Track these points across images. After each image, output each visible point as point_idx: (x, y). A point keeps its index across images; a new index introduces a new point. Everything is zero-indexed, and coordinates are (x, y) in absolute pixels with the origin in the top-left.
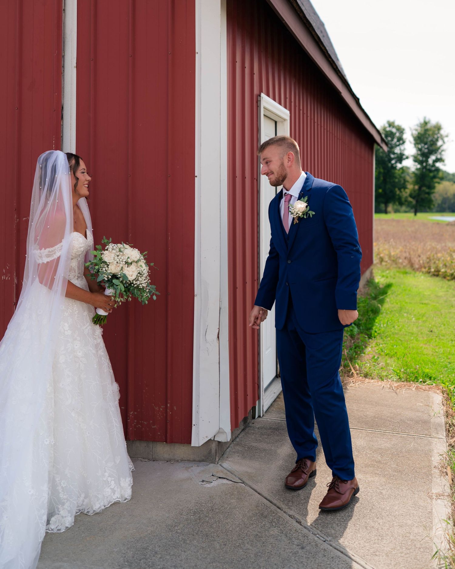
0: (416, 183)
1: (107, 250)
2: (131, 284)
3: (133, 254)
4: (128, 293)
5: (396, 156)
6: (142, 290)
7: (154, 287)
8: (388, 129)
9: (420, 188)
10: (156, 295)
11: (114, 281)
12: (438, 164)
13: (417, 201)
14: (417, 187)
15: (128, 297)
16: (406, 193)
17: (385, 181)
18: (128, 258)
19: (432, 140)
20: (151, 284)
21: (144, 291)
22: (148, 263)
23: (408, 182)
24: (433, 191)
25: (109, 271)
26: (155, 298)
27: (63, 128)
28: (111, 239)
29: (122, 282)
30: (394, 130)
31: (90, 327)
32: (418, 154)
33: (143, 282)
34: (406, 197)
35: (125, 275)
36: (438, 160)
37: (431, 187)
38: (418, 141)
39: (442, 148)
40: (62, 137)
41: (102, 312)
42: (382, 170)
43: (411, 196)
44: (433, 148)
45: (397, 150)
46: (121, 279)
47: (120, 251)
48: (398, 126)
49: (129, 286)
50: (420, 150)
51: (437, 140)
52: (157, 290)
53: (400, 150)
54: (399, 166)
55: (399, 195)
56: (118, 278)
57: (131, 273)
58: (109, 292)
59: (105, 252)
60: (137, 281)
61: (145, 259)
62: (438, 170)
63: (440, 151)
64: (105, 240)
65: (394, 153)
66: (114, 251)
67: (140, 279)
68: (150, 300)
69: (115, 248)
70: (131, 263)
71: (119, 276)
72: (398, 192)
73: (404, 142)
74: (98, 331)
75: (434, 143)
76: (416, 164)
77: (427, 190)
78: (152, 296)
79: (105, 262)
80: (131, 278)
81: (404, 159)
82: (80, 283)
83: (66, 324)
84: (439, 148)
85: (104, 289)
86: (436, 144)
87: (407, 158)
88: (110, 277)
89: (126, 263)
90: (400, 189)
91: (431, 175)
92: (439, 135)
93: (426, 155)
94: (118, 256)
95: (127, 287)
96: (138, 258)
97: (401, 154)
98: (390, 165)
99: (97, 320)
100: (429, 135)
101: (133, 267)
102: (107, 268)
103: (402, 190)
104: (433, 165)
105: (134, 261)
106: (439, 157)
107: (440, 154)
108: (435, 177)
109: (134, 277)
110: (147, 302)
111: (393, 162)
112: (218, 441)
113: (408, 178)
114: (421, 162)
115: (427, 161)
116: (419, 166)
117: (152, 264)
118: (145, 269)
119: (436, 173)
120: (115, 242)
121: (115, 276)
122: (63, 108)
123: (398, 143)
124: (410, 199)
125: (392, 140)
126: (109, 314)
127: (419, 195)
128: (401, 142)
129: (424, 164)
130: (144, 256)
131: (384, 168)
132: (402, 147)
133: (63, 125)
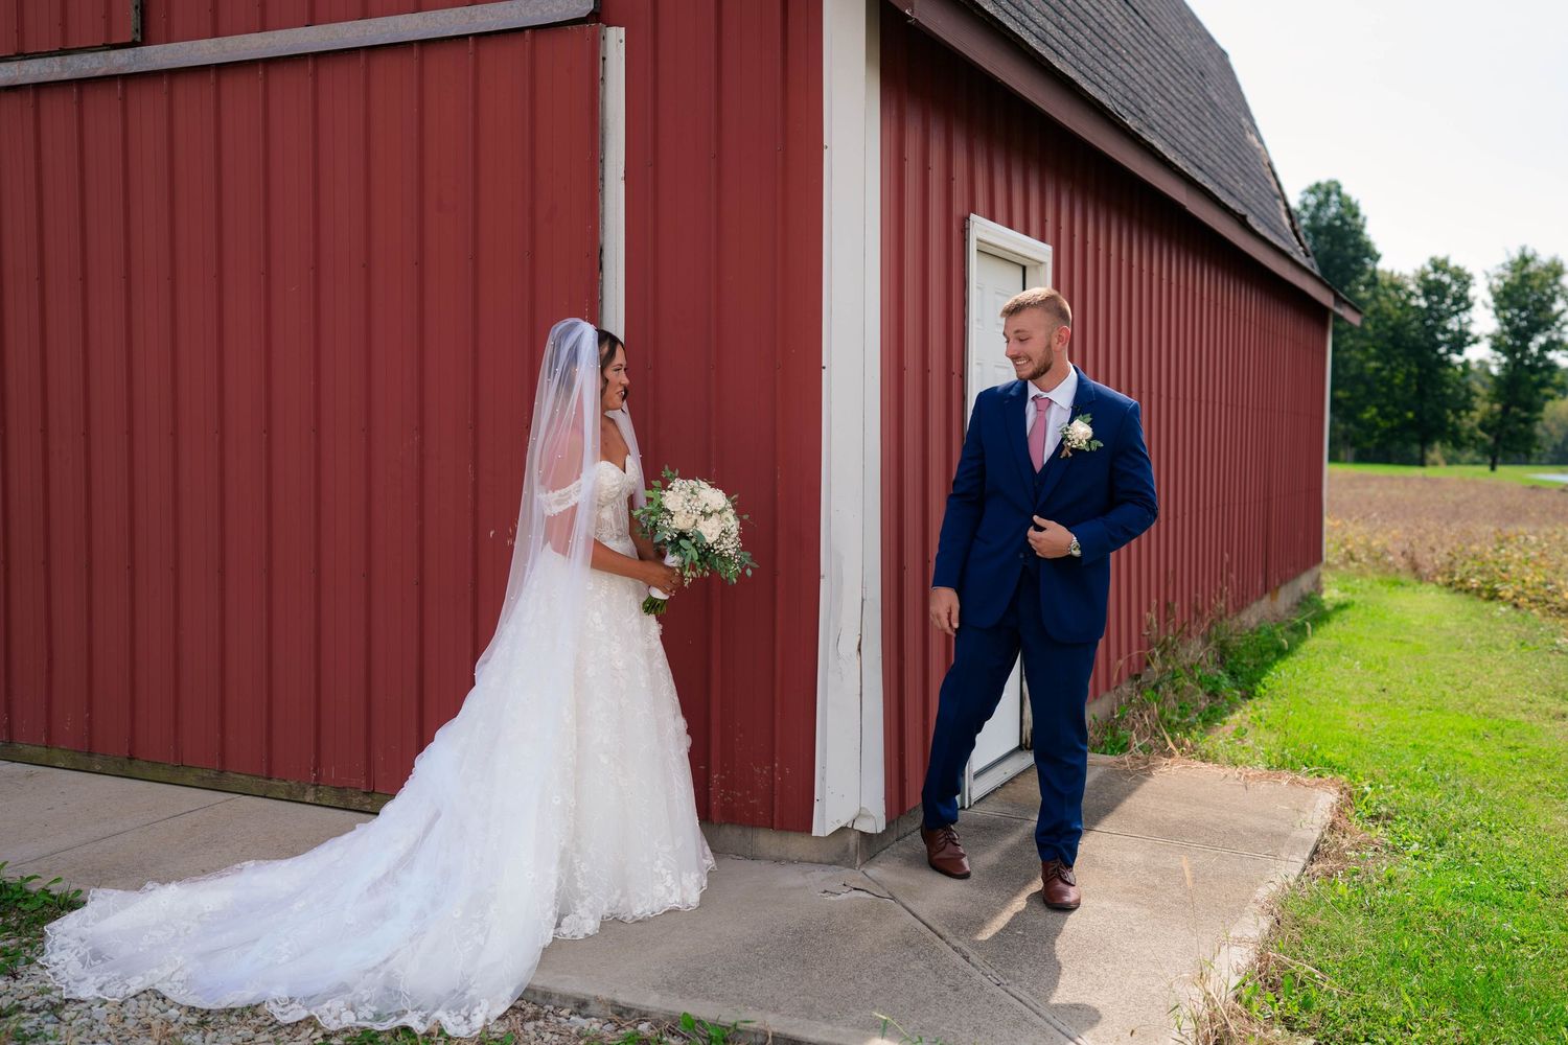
0: (1496, 397)
1: (671, 489)
2: (710, 548)
3: (715, 498)
4: (704, 564)
5: (1449, 336)
6: (729, 560)
7: (748, 554)
8: (1432, 277)
9: (1505, 410)
10: (751, 568)
11: (682, 542)
12: (1552, 355)
13: (1498, 439)
14: (1497, 407)
15: (704, 570)
16: (1472, 419)
17: (1421, 393)
18: (707, 505)
19: (1539, 300)
20: (743, 549)
21: (731, 562)
22: (738, 514)
23: (1477, 395)
24: (1539, 415)
25: (674, 527)
26: (749, 572)
27: (602, 286)
28: (677, 471)
29: (694, 545)
30: (1446, 279)
31: (636, 621)
32: (1504, 333)
33: (730, 546)
34: (1472, 429)
35: (700, 533)
36: (1551, 345)
37: (1533, 407)
38: (1506, 304)
39: (1563, 318)
40: (601, 300)
41: (658, 594)
42: (1415, 370)
43: (1483, 426)
44: (1542, 316)
45: (1453, 324)
46: (694, 540)
47: (693, 492)
48: (1457, 268)
49: (706, 553)
50: (1508, 322)
51: (1552, 299)
52: (753, 558)
53: (1460, 321)
54: (1456, 358)
55: (1453, 424)
56: (688, 539)
57: (710, 531)
58: (672, 560)
59: (669, 493)
60: (719, 544)
61: (733, 508)
62: (1552, 367)
63: (1558, 324)
64: (666, 473)
65: (1445, 331)
66: (682, 492)
67: (725, 542)
68: (742, 576)
69: (684, 486)
70: (711, 515)
71: (691, 534)
72: (1452, 418)
73: (1469, 306)
74: (655, 628)
75: (1544, 305)
76: (1499, 354)
77: (1524, 414)
78: (744, 570)
79: (668, 511)
80: (710, 540)
81: (1470, 344)
82: (622, 546)
83: (597, 614)
84: (1556, 318)
85: (663, 556)
86: (1550, 309)
87: (1476, 341)
88: (675, 536)
89: (703, 513)
90: (1456, 412)
91: (1535, 378)
92: (1556, 288)
93: (1523, 335)
94: (689, 501)
95: (702, 554)
96: (723, 505)
97: (1461, 331)
98: (1435, 356)
99: (650, 606)
100: (1532, 288)
101: (714, 520)
102: (670, 521)
103: (1463, 413)
104: (1541, 357)
105: (715, 511)
106: (1555, 337)
107: (1559, 330)
108: (1543, 384)
109: (714, 538)
110: (735, 580)
111: (1442, 350)
112: (861, 832)
113: (1477, 387)
114: (1509, 351)
115: (1525, 348)
116: (1504, 360)
117: (746, 517)
118: (733, 525)
119: (1546, 374)
120: (685, 476)
121: (682, 535)
122: (601, 250)
123: (1454, 308)
124: (1480, 434)
125: (1442, 301)
126: (671, 597)
127: (1502, 424)
128: (1463, 305)
129: (1518, 355)
130: (732, 502)
131: (1419, 365)
132: (1465, 317)
133: (602, 281)
